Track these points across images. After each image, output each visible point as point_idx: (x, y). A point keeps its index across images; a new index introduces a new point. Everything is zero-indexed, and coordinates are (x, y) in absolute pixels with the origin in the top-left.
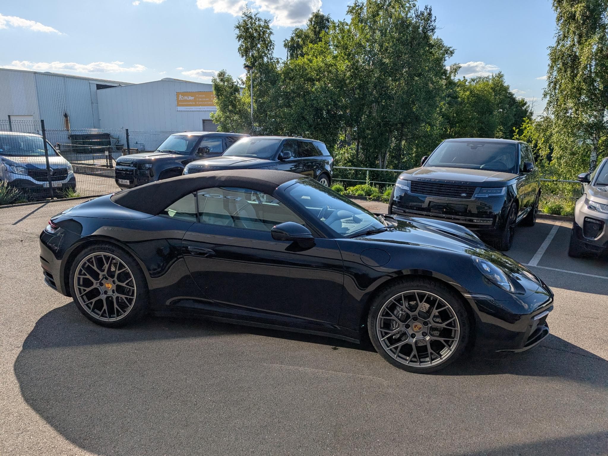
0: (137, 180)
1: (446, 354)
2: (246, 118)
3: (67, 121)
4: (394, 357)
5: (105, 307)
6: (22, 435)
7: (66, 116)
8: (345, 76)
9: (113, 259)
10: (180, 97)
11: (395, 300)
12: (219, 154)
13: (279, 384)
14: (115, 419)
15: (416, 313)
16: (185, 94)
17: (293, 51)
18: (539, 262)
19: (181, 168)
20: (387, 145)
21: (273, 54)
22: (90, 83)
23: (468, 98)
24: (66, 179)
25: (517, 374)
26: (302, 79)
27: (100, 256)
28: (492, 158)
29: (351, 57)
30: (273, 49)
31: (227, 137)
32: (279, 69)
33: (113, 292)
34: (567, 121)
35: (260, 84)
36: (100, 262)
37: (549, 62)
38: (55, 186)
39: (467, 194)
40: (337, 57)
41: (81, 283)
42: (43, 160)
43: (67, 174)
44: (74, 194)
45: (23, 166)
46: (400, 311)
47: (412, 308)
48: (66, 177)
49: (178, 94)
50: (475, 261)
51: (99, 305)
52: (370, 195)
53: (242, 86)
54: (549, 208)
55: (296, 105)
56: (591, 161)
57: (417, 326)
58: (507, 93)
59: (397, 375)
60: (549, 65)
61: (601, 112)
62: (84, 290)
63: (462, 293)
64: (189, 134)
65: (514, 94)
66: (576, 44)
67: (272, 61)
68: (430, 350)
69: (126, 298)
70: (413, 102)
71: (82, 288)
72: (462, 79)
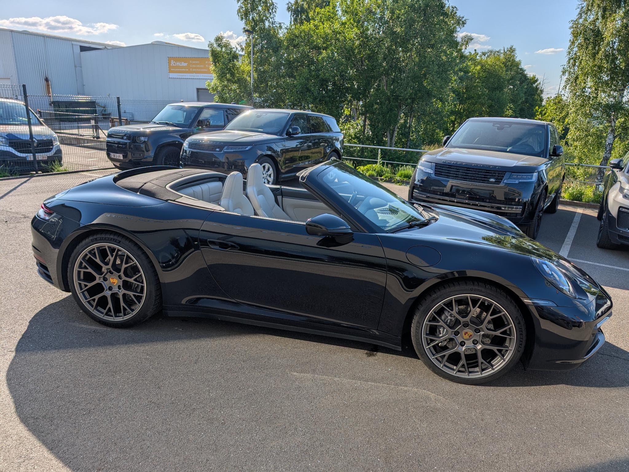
0: (132, 154)
1: (499, 364)
2: (245, 87)
3: (48, 85)
4: (440, 366)
5: (110, 305)
6: (24, 463)
7: (47, 80)
8: (353, 45)
9: (119, 250)
10: (172, 62)
11: (444, 304)
12: (221, 128)
13: (314, 398)
14: (132, 442)
15: (468, 319)
16: (177, 59)
17: (297, 16)
18: (569, 253)
19: (178, 141)
20: (396, 122)
21: (275, 18)
22: (72, 45)
23: (479, 73)
24: (52, 151)
25: (572, 384)
26: (308, 47)
27: (104, 248)
28: (518, 140)
29: (361, 25)
30: (275, 12)
31: (229, 109)
32: (281, 35)
33: (119, 287)
34: (585, 100)
35: (261, 51)
36: (103, 253)
37: (571, 37)
38: (40, 159)
39: (496, 179)
40: (346, 23)
41: (82, 277)
42: (24, 129)
43: (52, 145)
44: (61, 168)
45: (3, 135)
46: (448, 316)
47: (464, 313)
48: (52, 149)
49: (170, 59)
50: (536, 261)
51: (103, 302)
52: (381, 176)
53: (241, 53)
54: (570, 194)
55: (300, 75)
56: (607, 144)
57: (467, 333)
58: (519, 68)
59: (443, 387)
60: (570, 40)
61: (622, 92)
62: (86, 286)
63: (521, 298)
64: (186, 105)
65: (525, 70)
66: (600, 18)
67: (274, 26)
68: (480, 359)
69: (134, 295)
70: (425, 75)
71: (83, 283)
72: (473, 52)
